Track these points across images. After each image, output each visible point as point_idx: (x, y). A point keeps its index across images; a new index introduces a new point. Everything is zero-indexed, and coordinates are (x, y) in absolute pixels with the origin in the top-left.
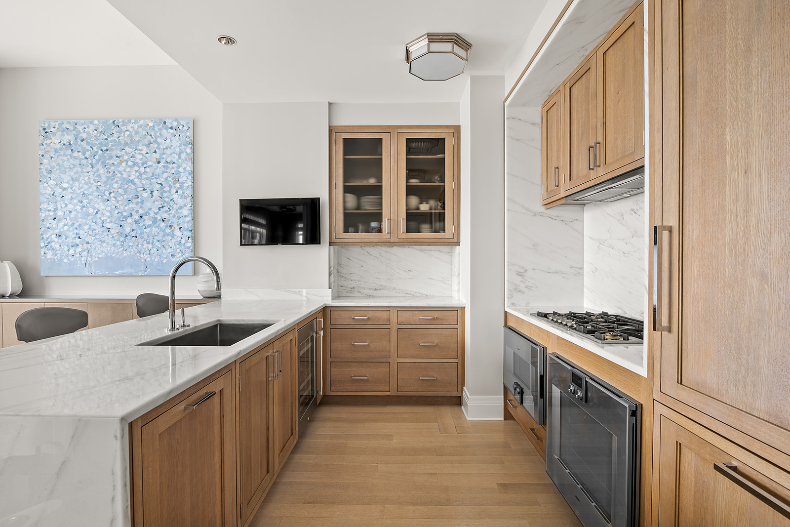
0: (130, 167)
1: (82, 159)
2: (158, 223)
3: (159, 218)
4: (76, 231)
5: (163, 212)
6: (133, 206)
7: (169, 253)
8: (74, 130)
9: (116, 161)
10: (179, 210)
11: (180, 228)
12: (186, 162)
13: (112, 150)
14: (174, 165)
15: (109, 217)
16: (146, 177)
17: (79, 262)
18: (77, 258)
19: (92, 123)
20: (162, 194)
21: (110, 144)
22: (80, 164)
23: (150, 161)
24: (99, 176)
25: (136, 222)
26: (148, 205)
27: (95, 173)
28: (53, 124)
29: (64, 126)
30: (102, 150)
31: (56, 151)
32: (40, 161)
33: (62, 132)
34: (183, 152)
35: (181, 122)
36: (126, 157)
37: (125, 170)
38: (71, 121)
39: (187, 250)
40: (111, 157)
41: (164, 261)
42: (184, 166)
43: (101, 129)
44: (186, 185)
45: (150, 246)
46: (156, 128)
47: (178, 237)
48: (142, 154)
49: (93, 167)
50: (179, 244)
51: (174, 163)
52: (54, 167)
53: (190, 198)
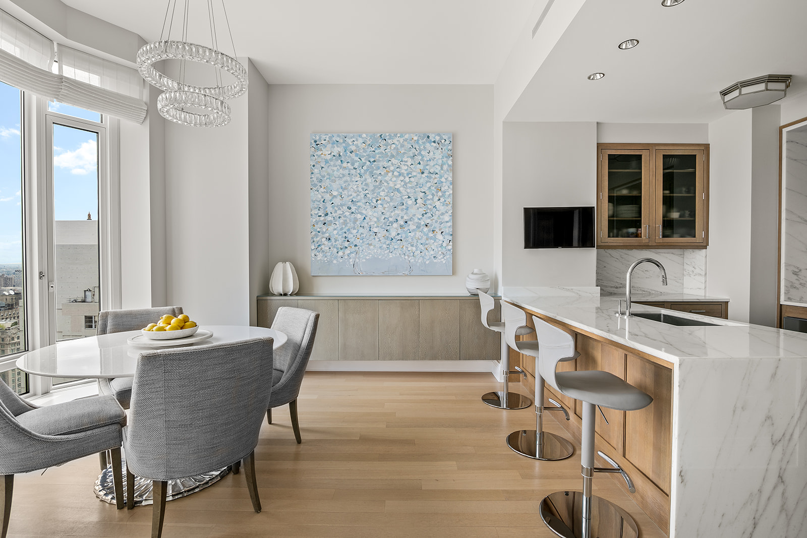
0: (396, 176)
1: (351, 169)
2: (422, 227)
3: (423, 223)
4: (345, 235)
5: (426, 218)
6: (398, 212)
7: (432, 255)
8: (343, 143)
9: (383, 172)
10: (441, 216)
11: (442, 232)
12: (448, 173)
13: (379, 161)
14: (437, 176)
15: (376, 222)
16: (411, 186)
17: (347, 263)
18: (346, 259)
19: (360, 136)
20: (425, 201)
21: (378, 156)
22: (349, 174)
23: (414, 171)
24: (367, 185)
25: (401, 226)
26: (412, 211)
27: (363, 182)
28: (323, 137)
29: (334, 139)
30: (370, 161)
31: (327, 162)
32: (311, 171)
33: (332, 144)
34: (444, 164)
35: (443, 136)
36: (392, 168)
37: (391, 180)
38: (341, 134)
39: (448, 252)
40: (378, 168)
41: (427, 263)
42: (446, 176)
43: (369, 143)
44: (447, 193)
45: (414, 249)
46: (420, 142)
47: (440, 240)
48: (408, 165)
49: (361, 176)
50: (441, 247)
51: (437, 173)
52: (324, 177)
53: (451, 205)
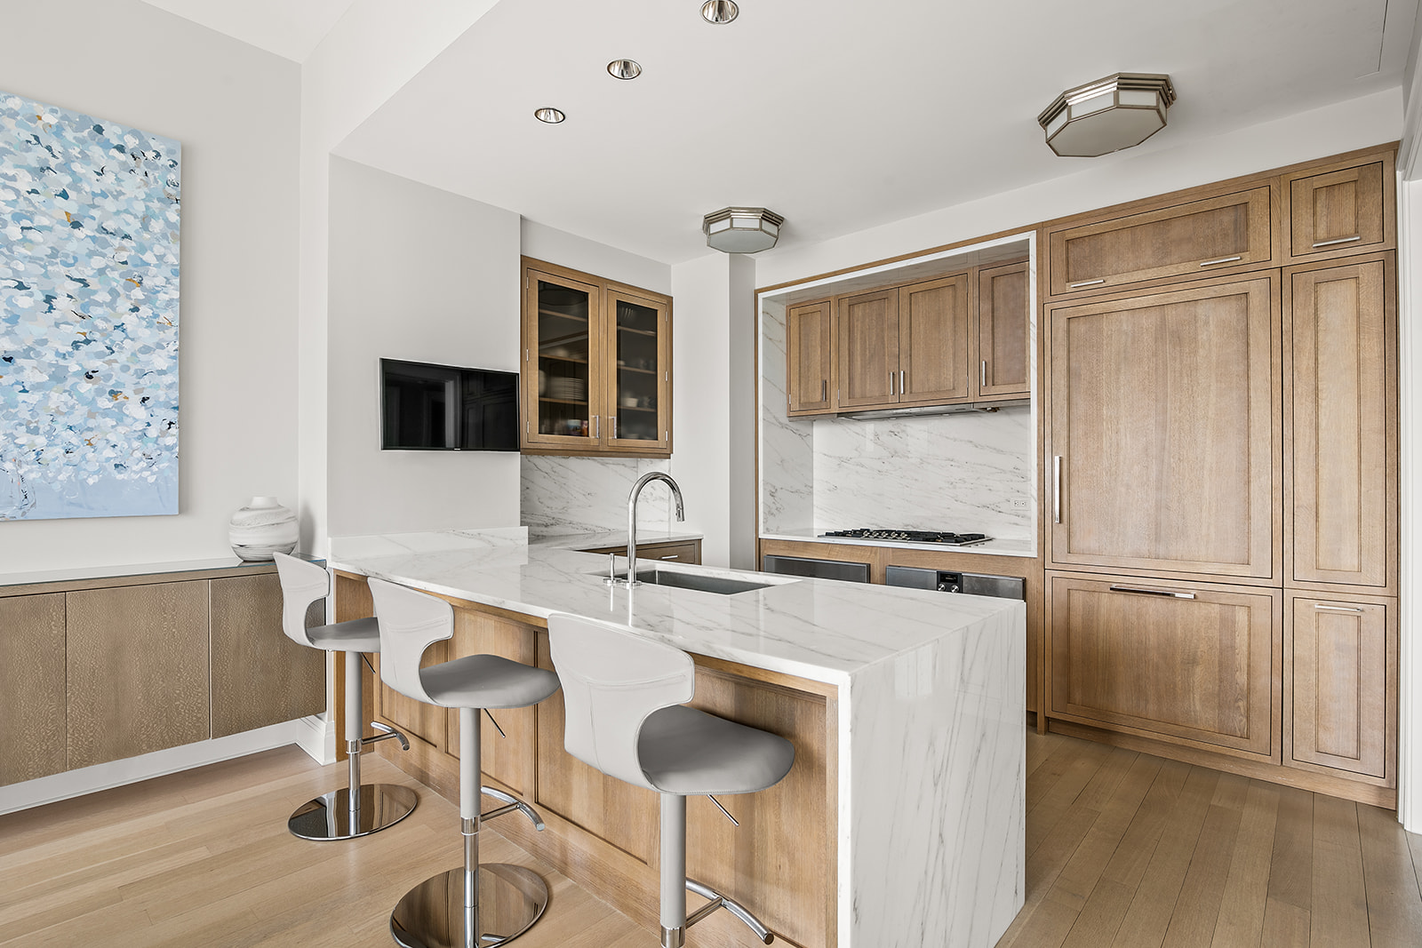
2: (70, 381)
3: (74, 367)
5: (87, 354)
7: (108, 459)
10: (140, 355)
11: (144, 400)
12: (164, 242)
14: (126, 242)
16: (29, 253)
20: (84, 307)
23: (44, 214)
26: (34, 329)
34: (154, 216)
35: (152, 143)
39: (165, 454)
41: (91, 481)
42: (158, 250)
44: (162, 296)
45: (41, 441)
46: (69, 135)
47: (136, 420)
48: (17, 192)
50: (140, 438)
51: (127, 237)
53: (173, 330)
